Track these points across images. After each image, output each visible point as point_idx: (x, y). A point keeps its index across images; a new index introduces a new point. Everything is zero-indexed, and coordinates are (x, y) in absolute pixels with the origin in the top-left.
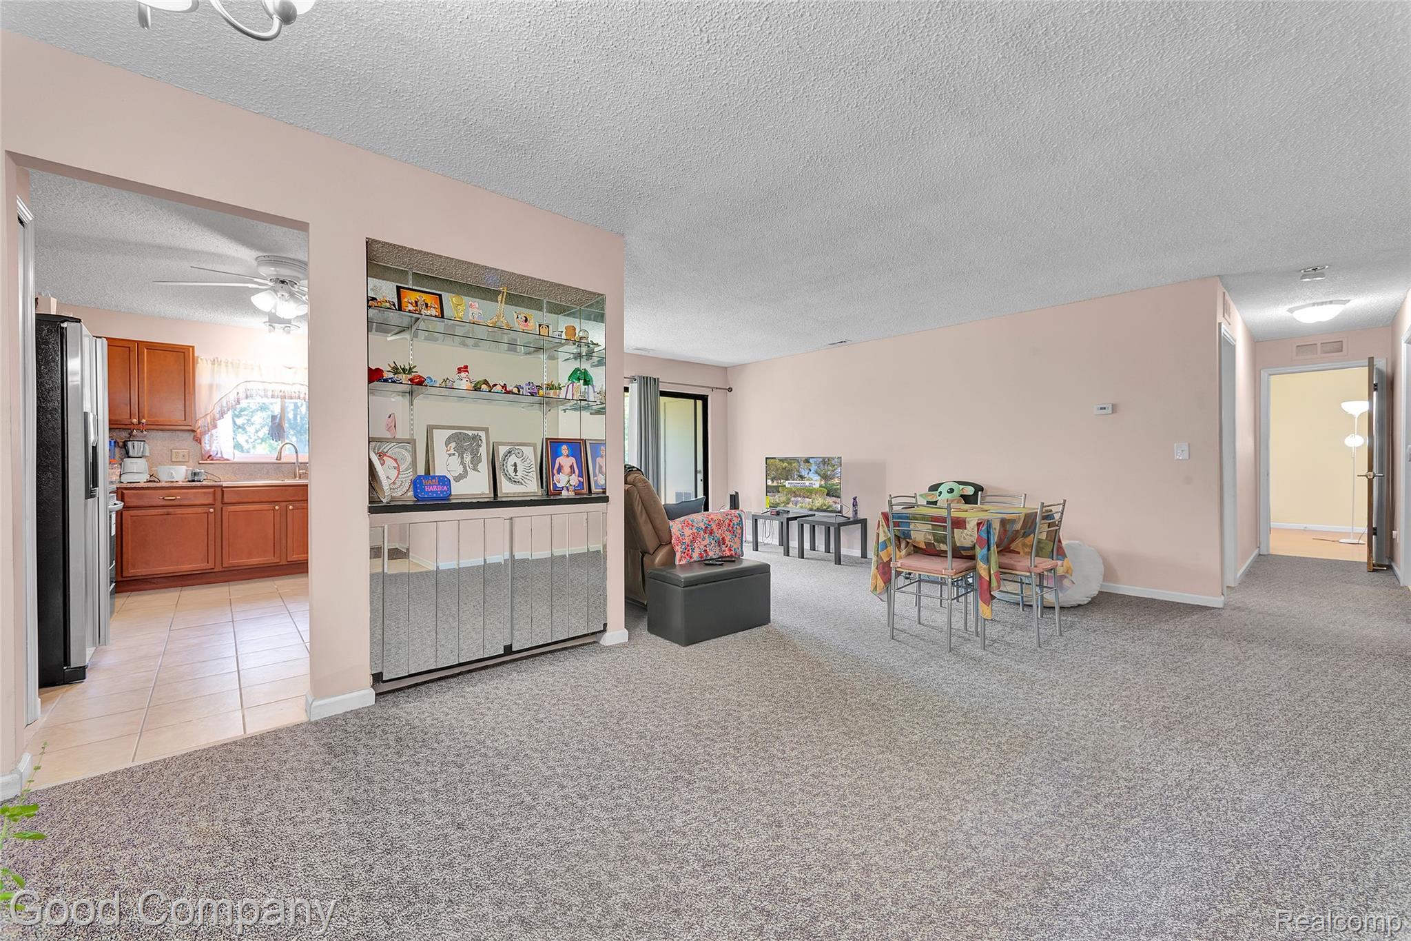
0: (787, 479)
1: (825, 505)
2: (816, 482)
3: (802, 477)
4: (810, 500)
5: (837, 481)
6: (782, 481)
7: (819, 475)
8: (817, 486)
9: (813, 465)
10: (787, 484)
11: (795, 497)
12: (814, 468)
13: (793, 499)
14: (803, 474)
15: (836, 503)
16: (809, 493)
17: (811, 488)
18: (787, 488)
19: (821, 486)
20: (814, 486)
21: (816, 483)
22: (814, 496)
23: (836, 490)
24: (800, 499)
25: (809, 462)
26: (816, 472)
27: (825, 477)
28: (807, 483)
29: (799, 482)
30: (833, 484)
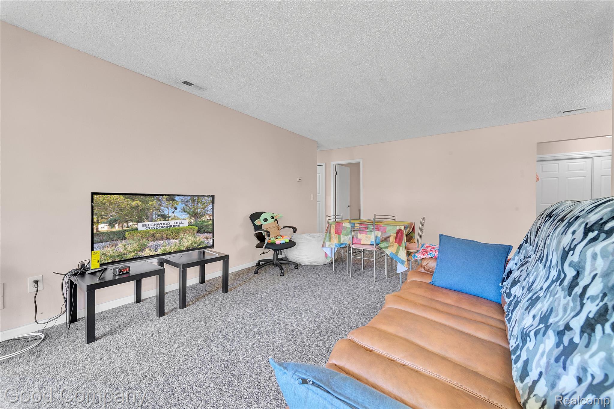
0: (140, 220)
1: (196, 243)
2: (185, 221)
3: (164, 217)
4: (177, 241)
5: (207, 217)
6: (131, 224)
7: (188, 213)
8: (185, 224)
9: (180, 204)
10: (140, 226)
11: (154, 240)
12: (180, 206)
13: (150, 244)
14: (166, 212)
15: (207, 238)
16: (175, 233)
17: (178, 228)
18: (140, 232)
19: (190, 224)
20: (181, 225)
21: (183, 221)
22: (182, 236)
23: (207, 226)
24: (162, 242)
25: (174, 200)
26: (184, 210)
27: (195, 215)
28: (172, 223)
29: (160, 224)
30: (204, 221)
